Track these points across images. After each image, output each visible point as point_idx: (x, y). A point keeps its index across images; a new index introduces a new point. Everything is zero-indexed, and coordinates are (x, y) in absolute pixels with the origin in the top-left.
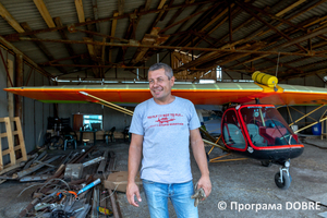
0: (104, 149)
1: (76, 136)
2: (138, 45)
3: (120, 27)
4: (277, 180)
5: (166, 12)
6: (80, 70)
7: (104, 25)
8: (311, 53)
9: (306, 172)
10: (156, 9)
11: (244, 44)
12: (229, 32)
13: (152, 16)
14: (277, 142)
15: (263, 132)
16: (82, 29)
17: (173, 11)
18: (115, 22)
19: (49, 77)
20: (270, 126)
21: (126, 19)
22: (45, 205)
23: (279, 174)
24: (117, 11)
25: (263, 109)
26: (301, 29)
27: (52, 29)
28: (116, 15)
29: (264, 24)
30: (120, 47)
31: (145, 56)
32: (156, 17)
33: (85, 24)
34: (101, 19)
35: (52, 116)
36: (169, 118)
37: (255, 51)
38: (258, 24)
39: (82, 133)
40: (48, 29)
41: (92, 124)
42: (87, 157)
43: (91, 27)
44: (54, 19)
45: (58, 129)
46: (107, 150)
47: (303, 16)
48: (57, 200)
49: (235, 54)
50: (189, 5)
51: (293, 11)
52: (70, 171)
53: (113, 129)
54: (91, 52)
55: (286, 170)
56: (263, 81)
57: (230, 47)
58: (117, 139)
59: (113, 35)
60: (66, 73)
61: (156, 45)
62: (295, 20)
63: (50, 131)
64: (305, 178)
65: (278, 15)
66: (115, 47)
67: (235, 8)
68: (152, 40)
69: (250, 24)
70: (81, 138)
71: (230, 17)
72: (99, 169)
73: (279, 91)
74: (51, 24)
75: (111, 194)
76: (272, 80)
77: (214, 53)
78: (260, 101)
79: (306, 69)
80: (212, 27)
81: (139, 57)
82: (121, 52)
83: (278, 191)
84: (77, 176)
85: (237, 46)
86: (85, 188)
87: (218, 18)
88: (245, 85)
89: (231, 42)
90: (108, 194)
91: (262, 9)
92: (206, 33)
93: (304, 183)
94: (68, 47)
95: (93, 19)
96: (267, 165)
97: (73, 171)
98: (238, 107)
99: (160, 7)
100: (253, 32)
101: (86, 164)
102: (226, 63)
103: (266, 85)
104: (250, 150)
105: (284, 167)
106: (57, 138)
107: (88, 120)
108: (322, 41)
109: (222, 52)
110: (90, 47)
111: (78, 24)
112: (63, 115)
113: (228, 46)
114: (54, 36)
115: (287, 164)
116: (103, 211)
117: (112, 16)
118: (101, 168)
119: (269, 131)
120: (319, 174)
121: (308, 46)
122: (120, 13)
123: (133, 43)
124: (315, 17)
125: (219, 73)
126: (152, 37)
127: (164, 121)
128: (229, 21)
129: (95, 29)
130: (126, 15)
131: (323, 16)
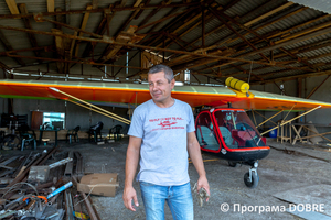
0: (68, 149)
1: (34, 135)
2: (112, 42)
3: (91, 21)
4: (246, 180)
5: (141, 11)
6: (40, 63)
7: (75, 18)
8: (272, 63)
9: (268, 172)
10: (132, 6)
11: (216, 50)
12: (202, 36)
13: (127, 13)
14: (248, 144)
15: (235, 135)
16: (50, 19)
17: (148, 11)
18: (87, 15)
19: (4, 68)
20: (242, 129)
21: (99, 14)
22: (11, 212)
23: (248, 174)
24: (91, 4)
25: (235, 113)
26: (265, 40)
27: (15, 16)
28: (89, 8)
29: (234, 32)
30: (89, 43)
31: (117, 54)
32: (131, 15)
33: (54, 15)
34: (72, 11)
35: (6, 112)
36: (171, 121)
37: (225, 57)
38: (228, 32)
39: (42, 132)
40: (10, 16)
41: (53, 123)
42: (50, 158)
43: (60, 18)
44: (18, 5)
45: (13, 127)
46: (71, 150)
47: (268, 28)
48: (25, 206)
49: (207, 58)
50: (165, 6)
51: (260, 22)
52: (35, 174)
53: (78, 129)
54: (59, 45)
55: (254, 171)
56: (237, 87)
57: (203, 52)
58: (82, 139)
59: (83, 28)
60: (24, 65)
61: (130, 43)
62: (260, 31)
63: (4, 129)
64: (268, 177)
65: (246, 25)
66: (83, 42)
67: (207, 14)
68: (128, 38)
69: (220, 31)
70: (41, 137)
71: (203, 22)
72: (66, 172)
73: (251, 97)
74: (15, 11)
75: (86, 198)
76: (245, 86)
77: (187, 56)
78: (233, 105)
79: (265, 77)
80: (185, 31)
81: (111, 54)
82: (89, 47)
83: (247, 189)
84: (43, 179)
85: (209, 51)
86: (55, 192)
87: (190, 22)
88: (220, 89)
89: (203, 47)
90: (81, 197)
91: (233, 18)
92: (178, 35)
93: (268, 182)
94: (31, 37)
95: (64, 10)
96: (234, 166)
97: (38, 174)
98: (212, 110)
99: (136, 5)
100: (222, 39)
101: (51, 166)
102: (196, 67)
103: (239, 90)
104: (224, 152)
105: (253, 167)
106: (12, 137)
107: (49, 118)
108: (282, 52)
109: (195, 56)
110: (58, 40)
111: (46, 13)
112: (18, 111)
113: (201, 50)
114: (16, 24)
115: (256, 165)
116: (79, 215)
117: (85, 9)
118: (69, 170)
119: (240, 134)
120: (279, 173)
121: (270, 56)
122: (94, 7)
123: (107, 39)
124: (277, 30)
125: (187, 76)
126: (127, 35)
127: (166, 124)
128: (203, 25)
129: (64, 20)
130: (100, 9)
131: (284, 30)
